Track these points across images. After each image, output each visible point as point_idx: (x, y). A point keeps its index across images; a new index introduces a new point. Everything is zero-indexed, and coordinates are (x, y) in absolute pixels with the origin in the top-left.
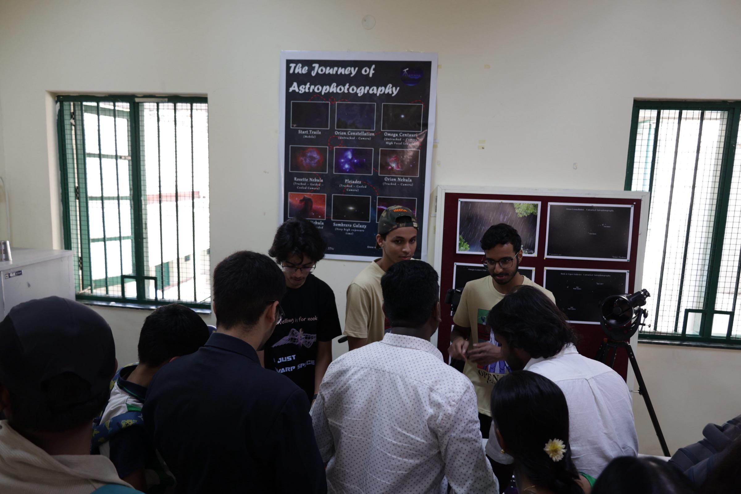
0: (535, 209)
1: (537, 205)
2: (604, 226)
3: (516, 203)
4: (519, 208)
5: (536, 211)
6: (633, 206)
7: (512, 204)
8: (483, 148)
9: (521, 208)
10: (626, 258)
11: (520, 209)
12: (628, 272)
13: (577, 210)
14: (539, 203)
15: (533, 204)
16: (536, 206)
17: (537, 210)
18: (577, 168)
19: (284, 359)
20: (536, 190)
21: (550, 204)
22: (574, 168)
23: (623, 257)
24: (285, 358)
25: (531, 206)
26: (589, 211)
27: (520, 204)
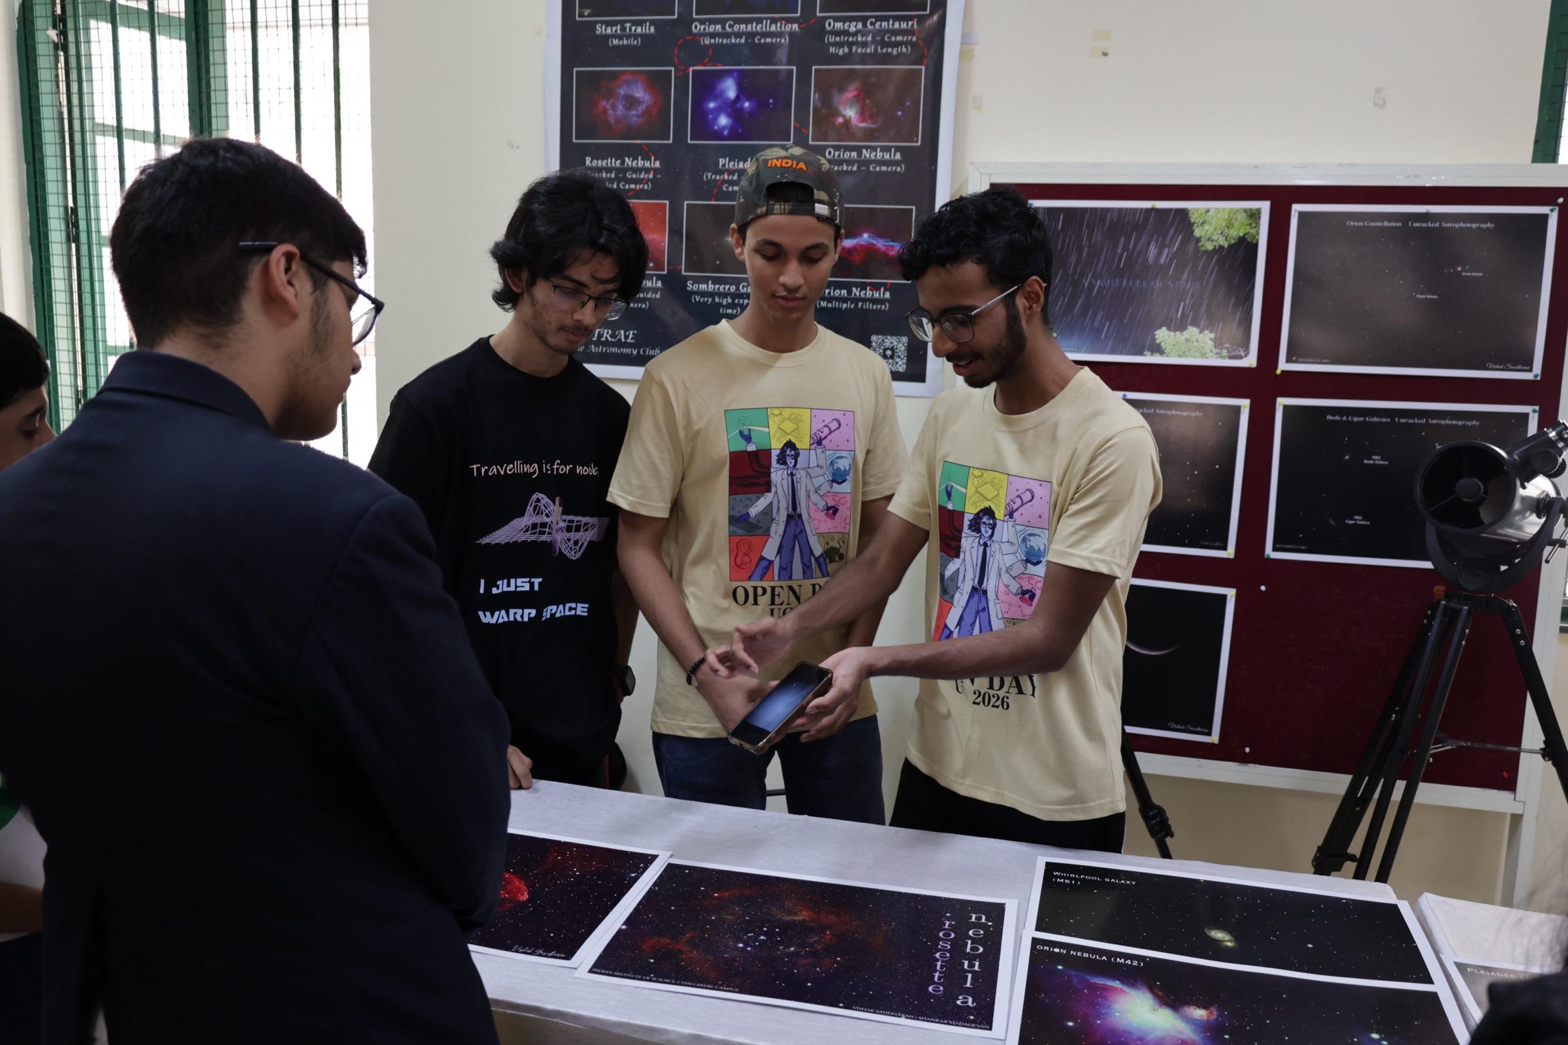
0: (1251, 225)
1: (1259, 211)
2: (1464, 274)
3: (1197, 210)
4: (1203, 223)
5: (1253, 231)
6: (1557, 208)
7: (1184, 212)
8: (1105, 54)
9: (1210, 224)
10: (1530, 370)
11: (1206, 227)
12: (1534, 411)
13: (1379, 224)
14: (1265, 206)
15: (1245, 211)
16: (1254, 216)
17: (1258, 226)
18: (1385, 103)
19: (509, 585)
20: (1256, 167)
21: (1297, 208)
22: (1376, 104)
23: (1520, 367)
24: (513, 581)
25: (1242, 217)
26: (1417, 227)
27: (1208, 211)
